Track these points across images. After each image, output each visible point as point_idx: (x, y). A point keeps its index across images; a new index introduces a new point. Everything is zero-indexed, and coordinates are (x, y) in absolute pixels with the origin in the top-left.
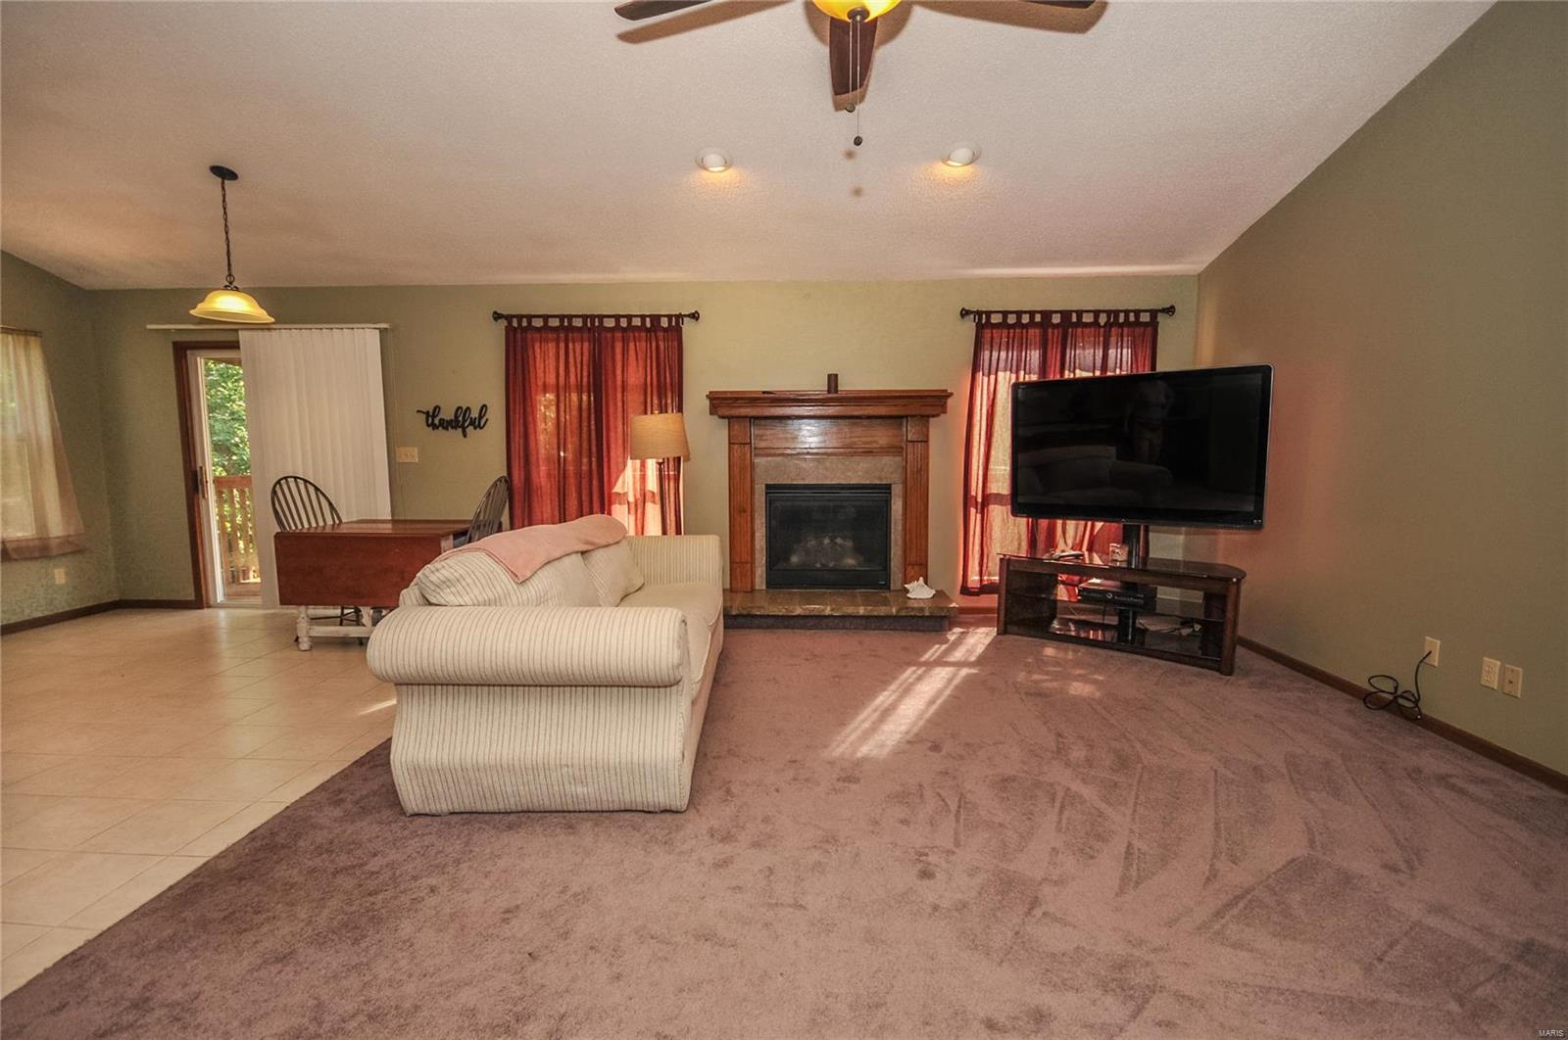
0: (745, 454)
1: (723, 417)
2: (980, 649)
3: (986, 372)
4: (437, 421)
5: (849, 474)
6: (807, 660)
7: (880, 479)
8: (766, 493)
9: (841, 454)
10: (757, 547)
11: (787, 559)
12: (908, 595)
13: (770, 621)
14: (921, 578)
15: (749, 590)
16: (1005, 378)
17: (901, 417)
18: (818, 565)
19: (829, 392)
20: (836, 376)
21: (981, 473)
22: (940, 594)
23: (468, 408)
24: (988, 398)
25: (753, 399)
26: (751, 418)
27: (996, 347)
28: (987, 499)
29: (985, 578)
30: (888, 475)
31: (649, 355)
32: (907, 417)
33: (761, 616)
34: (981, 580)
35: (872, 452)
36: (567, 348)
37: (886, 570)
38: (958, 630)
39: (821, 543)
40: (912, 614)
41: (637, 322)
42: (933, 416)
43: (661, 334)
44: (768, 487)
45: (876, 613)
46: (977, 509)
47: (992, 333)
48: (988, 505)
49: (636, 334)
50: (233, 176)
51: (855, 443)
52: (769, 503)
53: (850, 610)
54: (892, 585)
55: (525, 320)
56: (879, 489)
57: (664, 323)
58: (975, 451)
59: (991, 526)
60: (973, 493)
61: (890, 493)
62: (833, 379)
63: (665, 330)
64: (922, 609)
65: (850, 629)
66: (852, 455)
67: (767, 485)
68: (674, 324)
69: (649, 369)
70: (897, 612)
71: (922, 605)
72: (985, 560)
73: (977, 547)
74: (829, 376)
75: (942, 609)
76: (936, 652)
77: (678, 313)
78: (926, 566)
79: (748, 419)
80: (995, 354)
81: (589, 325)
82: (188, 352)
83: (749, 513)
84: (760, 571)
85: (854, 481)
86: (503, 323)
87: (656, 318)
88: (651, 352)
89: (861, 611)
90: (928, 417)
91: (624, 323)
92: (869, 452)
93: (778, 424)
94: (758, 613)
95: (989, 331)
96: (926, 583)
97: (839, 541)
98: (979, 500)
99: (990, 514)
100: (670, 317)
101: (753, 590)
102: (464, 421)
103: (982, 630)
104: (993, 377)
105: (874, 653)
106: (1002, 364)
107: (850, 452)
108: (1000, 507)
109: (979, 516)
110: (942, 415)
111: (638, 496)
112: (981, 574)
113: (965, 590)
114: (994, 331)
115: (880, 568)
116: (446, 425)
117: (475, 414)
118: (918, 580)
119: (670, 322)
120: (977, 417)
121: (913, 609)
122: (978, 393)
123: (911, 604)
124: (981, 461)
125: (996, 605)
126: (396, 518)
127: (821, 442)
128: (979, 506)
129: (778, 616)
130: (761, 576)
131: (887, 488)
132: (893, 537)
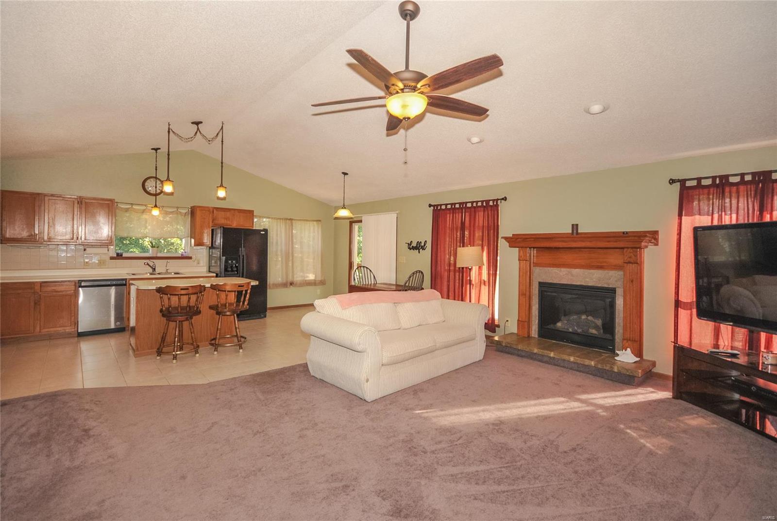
0: (526, 266)
1: (516, 247)
4: (411, 247)
7: (608, 284)
8: (540, 286)
9: (583, 268)
10: (534, 314)
11: (556, 323)
14: (629, 349)
15: (527, 337)
18: (570, 330)
19: (573, 233)
20: (577, 224)
23: (421, 242)
26: (530, 247)
30: (614, 282)
31: (484, 218)
32: (624, 248)
35: (603, 268)
36: (453, 216)
37: (613, 340)
39: (580, 318)
41: (480, 204)
43: (489, 208)
44: (540, 283)
45: (600, 367)
49: (480, 209)
50: (347, 174)
52: (541, 291)
54: (616, 350)
55: (439, 206)
56: (609, 290)
57: (491, 203)
61: (615, 293)
62: (575, 227)
63: (491, 206)
68: (495, 203)
69: (484, 224)
74: (573, 225)
77: (497, 198)
79: (528, 248)
81: (461, 207)
82: (353, 224)
84: (535, 327)
85: (591, 284)
86: (432, 208)
87: (488, 202)
88: (485, 216)
90: (637, 248)
91: (475, 205)
93: (546, 251)
96: (632, 353)
97: (590, 318)
100: (493, 200)
101: (530, 336)
102: (419, 247)
107: (588, 268)
111: (477, 282)
116: (414, 248)
117: (423, 244)
119: (493, 203)
126: (398, 283)
130: (535, 330)
131: (613, 291)
132: (617, 320)
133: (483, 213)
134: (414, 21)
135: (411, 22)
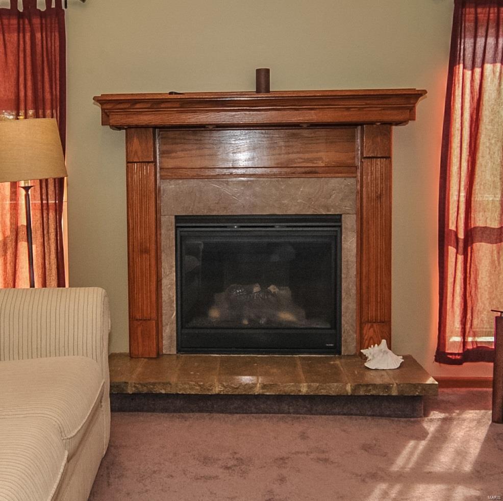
0: (148, 176)
1: (119, 128)
2: (474, 450)
3: (469, 63)
6: (227, 468)
7: (326, 207)
8: (177, 227)
9: (275, 175)
10: (165, 297)
11: (205, 314)
12: (367, 365)
13: (179, 403)
14: (384, 342)
15: (154, 356)
16: (494, 72)
17: (354, 125)
18: (246, 322)
19: (258, 91)
20: (267, 71)
21: (463, 199)
22: (409, 363)
24: (472, 98)
25: (156, 103)
26: (155, 127)
27: (481, 31)
28: (471, 235)
29: (470, 339)
30: (337, 202)
31: (21, 48)
32: (361, 124)
33: (168, 395)
34: (464, 343)
35: (316, 173)
37: (335, 328)
38: (436, 415)
39: (250, 292)
40: (374, 392)
41: (5, 4)
42: (398, 123)
43: (36, 21)
44: (178, 219)
45: (324, 392)
46: (457, 248)
47: (476, 13)
48: (472, 243)
49: (4, 21)
51: (292, 161)
52: (180, 241)
53: (288, 387)
54: (343, 349)
56: (325, 221)
58: (454, 169)
59: (477, 270)
60: (452, 227)
61: (340, 226)
62: (263, 77)
63: (42, 15)
64: (387, 387)
65: (289, 413)
66: (289, 176)
67: (176, 216)
68: (53, 6)
69: (22, 67)
70: (354, 390)
71: (386, 380)
72: (469, 316)
73: (458, 299)
74: (258, 71)
75: (415, 386)
76: (412, 453)
78: (389, 323)
79: (151, 130)
80: (480, 41)
83: (153, 253)
84: (169, 330)
85: (292, 211)
88: (24, 42)
89: (304, 389)
90: (391, 124)
92: (312, 172)
93: (191, 137)
94: (163, 392)
95: (472, 10)
96: (390, 348)
97: (272, 288)
98: (461, 236)
99: (476, 255)
101: (159, 355)
103: (471, 415)
104: (478, 71)
105: (323, 456)
106: (489, 54)
107: (286, 173)
108: (489, 245)
109: (461, 258)
110: (410, 122)
111: (8, 233)
112: (464, 334)
113: (442, 357)
114: (479, 10)
115: (328, 326)
118: (379, 344)
119: (49, 4)
120: (456, 125)
121: (375, 386)
122: (458, 92)
123: (370, 378)
124: (463, 184)
125: (491, 376)
127: (249, 160)
128: (461, 244)
129: (189, 395)
130: (171, 337)
131: (336, 220)
132: (344, 285)
133: (16, 34)
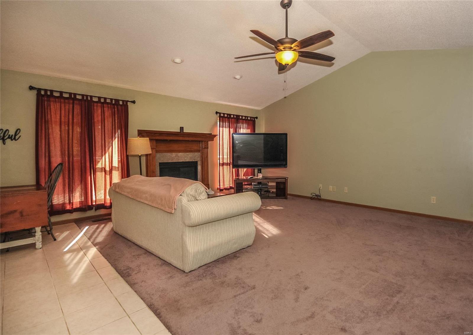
5: (186, 158)
7: (194, 159)
8: (159, 165)
9: (183, 152)
17: (200, 141)
19: (180, 132)
20: (183, 127)
30: (197, 158)
32: (202, 141)
35: (192, 152)
41: (108, 101)
42: (210, 141)
43: (119, 107)
49: (109, 105)
51: (187, 149)
55: (48, 92)
56: (194, 163)
57: (121, 103)
61: (197, 164)
63: (121, 105)
66: (187, 152)
67: (159, 163)
74: (181, 127)
81: (85, 99)
85: (187, 161)
86: (34, 91)
87: (117, 100)
90: (208, 141)
91: (102, 100)
111: (111, 169)
117: (11, 133)
119: (123, 103)
132: (198, 177)
134: (289, 8)
135: (288, 9)
